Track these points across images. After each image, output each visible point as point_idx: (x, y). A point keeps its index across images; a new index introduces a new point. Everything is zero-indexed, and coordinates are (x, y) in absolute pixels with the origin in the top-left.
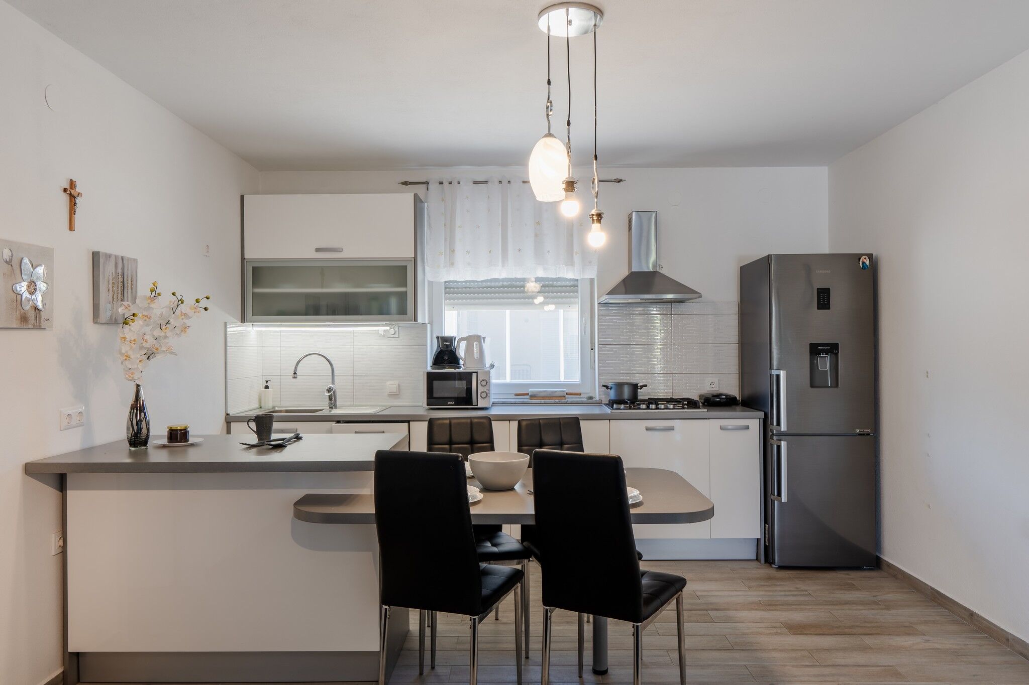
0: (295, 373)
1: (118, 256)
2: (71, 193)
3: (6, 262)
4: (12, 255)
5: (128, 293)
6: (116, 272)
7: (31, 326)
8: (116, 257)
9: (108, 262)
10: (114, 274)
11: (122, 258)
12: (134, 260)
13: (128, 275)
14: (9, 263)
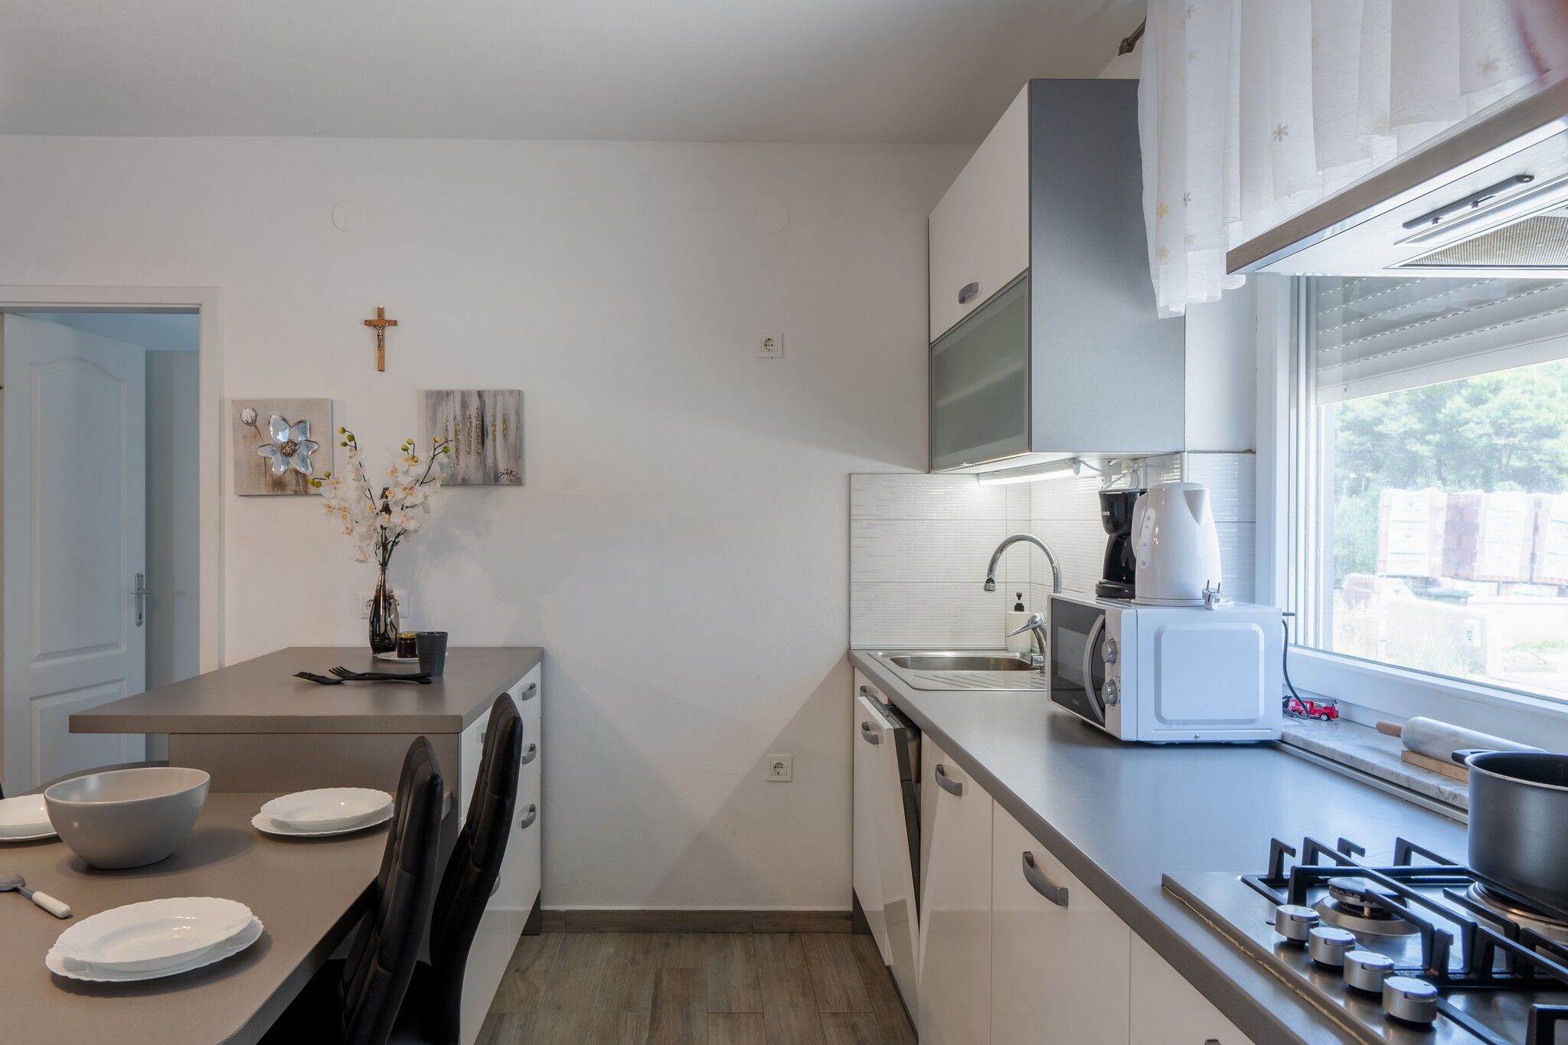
0: (990, 580)
1: (469, 392)
2: (380, 323)
3: (247, 423)
4: (256, 415)
5: (494, 440)
6: (464, 415)
7: (290, 493)
8: (463, 393)
9: (444, 403)
10: (459, 418)
11: (480, 394)
12: (511, 392)
13: (494, 416)
14: (253, 423)
